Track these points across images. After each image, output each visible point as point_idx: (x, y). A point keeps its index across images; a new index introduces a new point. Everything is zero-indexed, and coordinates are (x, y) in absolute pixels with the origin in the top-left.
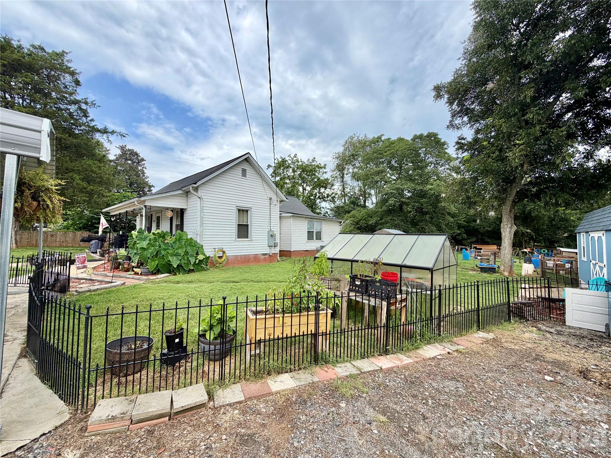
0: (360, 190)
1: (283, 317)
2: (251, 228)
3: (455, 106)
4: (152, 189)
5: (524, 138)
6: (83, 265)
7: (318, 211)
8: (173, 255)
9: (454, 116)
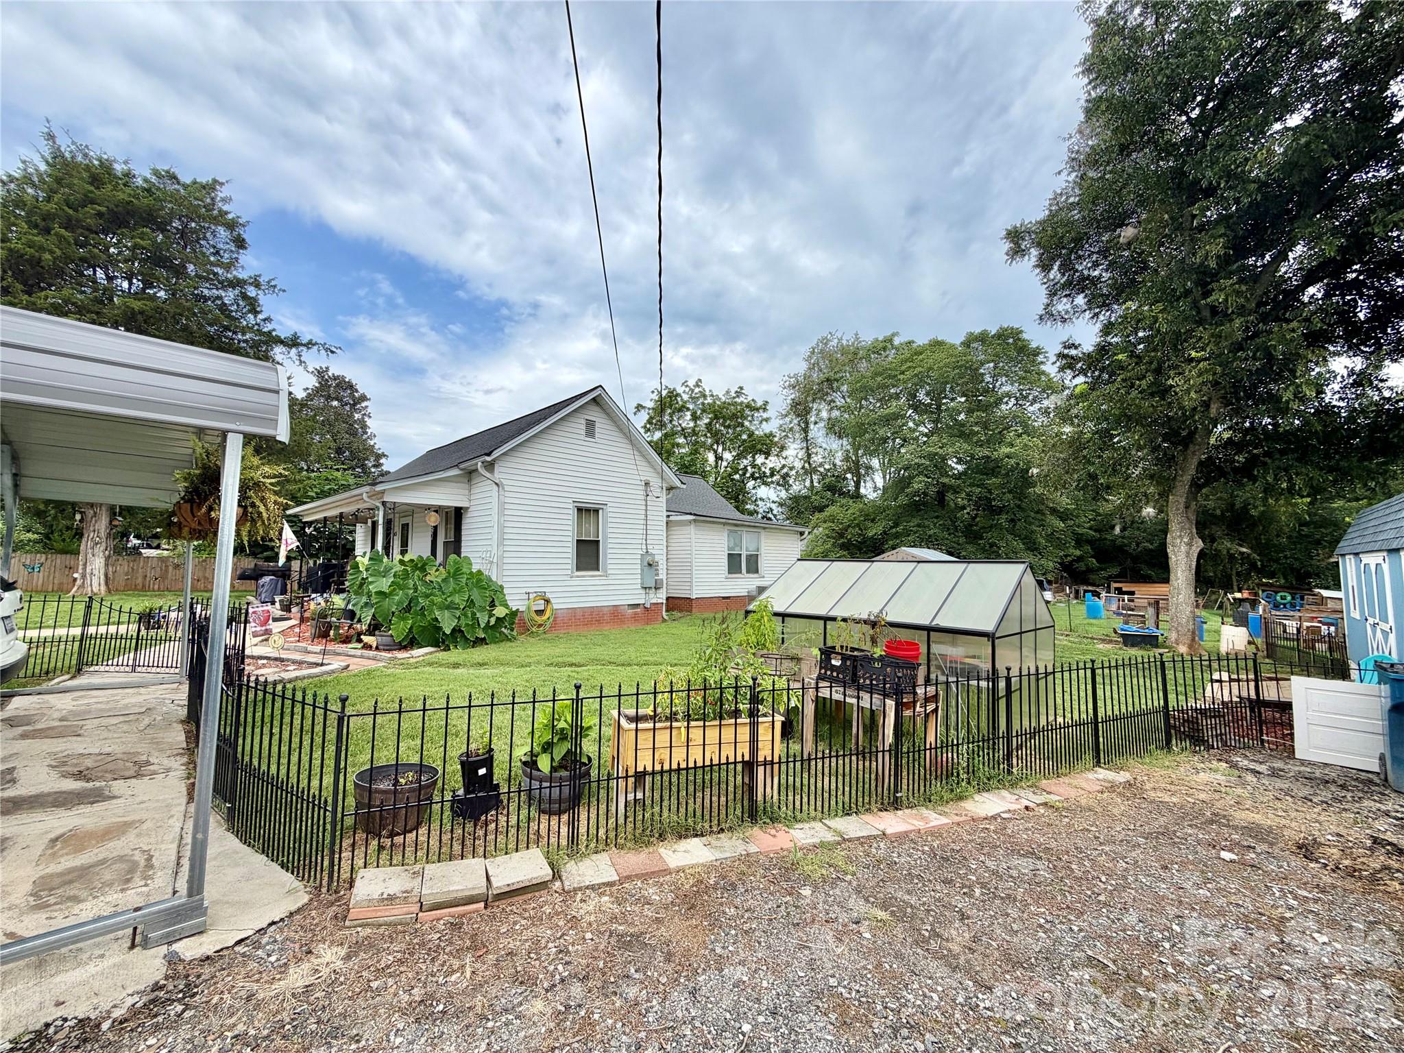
0: (847, 459)
1: (688, 727)
2: (605, 549)
3: (1054, 273)
4: (381, 461)
5: (1208, 345)
6: (264, 628)
7: (749, 507)
8: (443, 607)
9: (1055, 294)
